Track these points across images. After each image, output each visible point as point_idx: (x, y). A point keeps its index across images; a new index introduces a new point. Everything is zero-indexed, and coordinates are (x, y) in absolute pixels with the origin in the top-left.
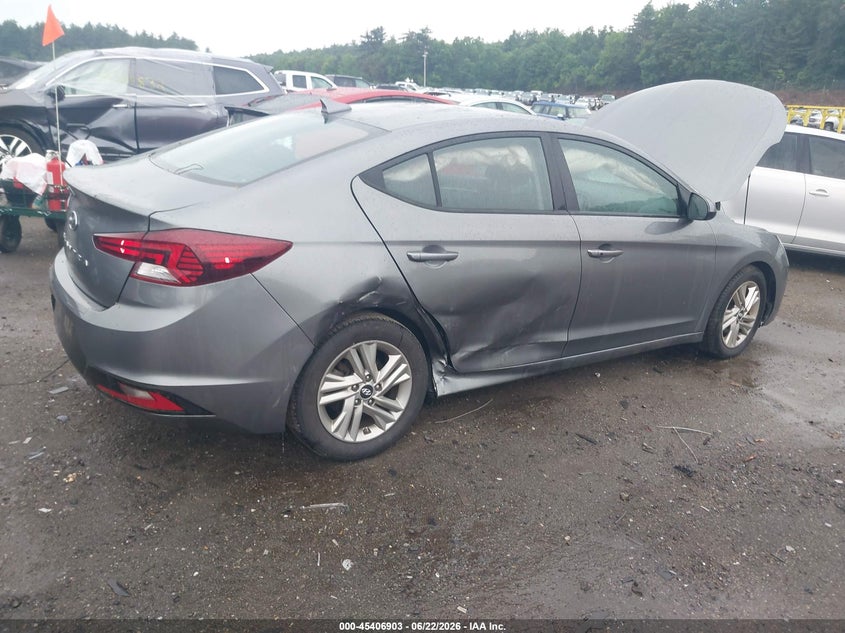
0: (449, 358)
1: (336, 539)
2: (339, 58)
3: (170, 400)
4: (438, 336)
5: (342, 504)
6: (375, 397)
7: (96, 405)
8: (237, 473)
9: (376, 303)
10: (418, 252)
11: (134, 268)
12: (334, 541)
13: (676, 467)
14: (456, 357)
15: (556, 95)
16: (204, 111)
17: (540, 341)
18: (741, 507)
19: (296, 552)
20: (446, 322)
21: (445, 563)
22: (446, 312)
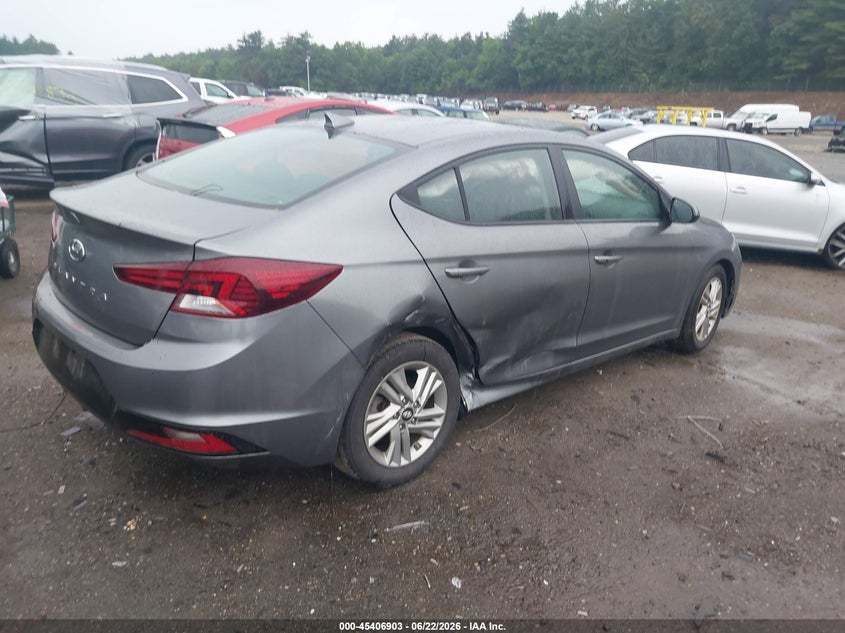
0: (477, 372)
1: (435, 558)
2: (217, 63)
3: (225, 440)
4: (470, 351)
5: (423, 522)
6: (416, 415)
7: (120, 444)
8: (305, 502)
9: (418, 323)
10: (454, 268)
11: (176, 300)
12: (432, 560)
13: (708, 454)
14: (484, 370)
15: (441, 99)
16: (121, 122)
17: (554, 348)
18: (779, 485)
19: (401, 576)
20: (479, 337)
21: (548, 570)
22: (478, 326)
